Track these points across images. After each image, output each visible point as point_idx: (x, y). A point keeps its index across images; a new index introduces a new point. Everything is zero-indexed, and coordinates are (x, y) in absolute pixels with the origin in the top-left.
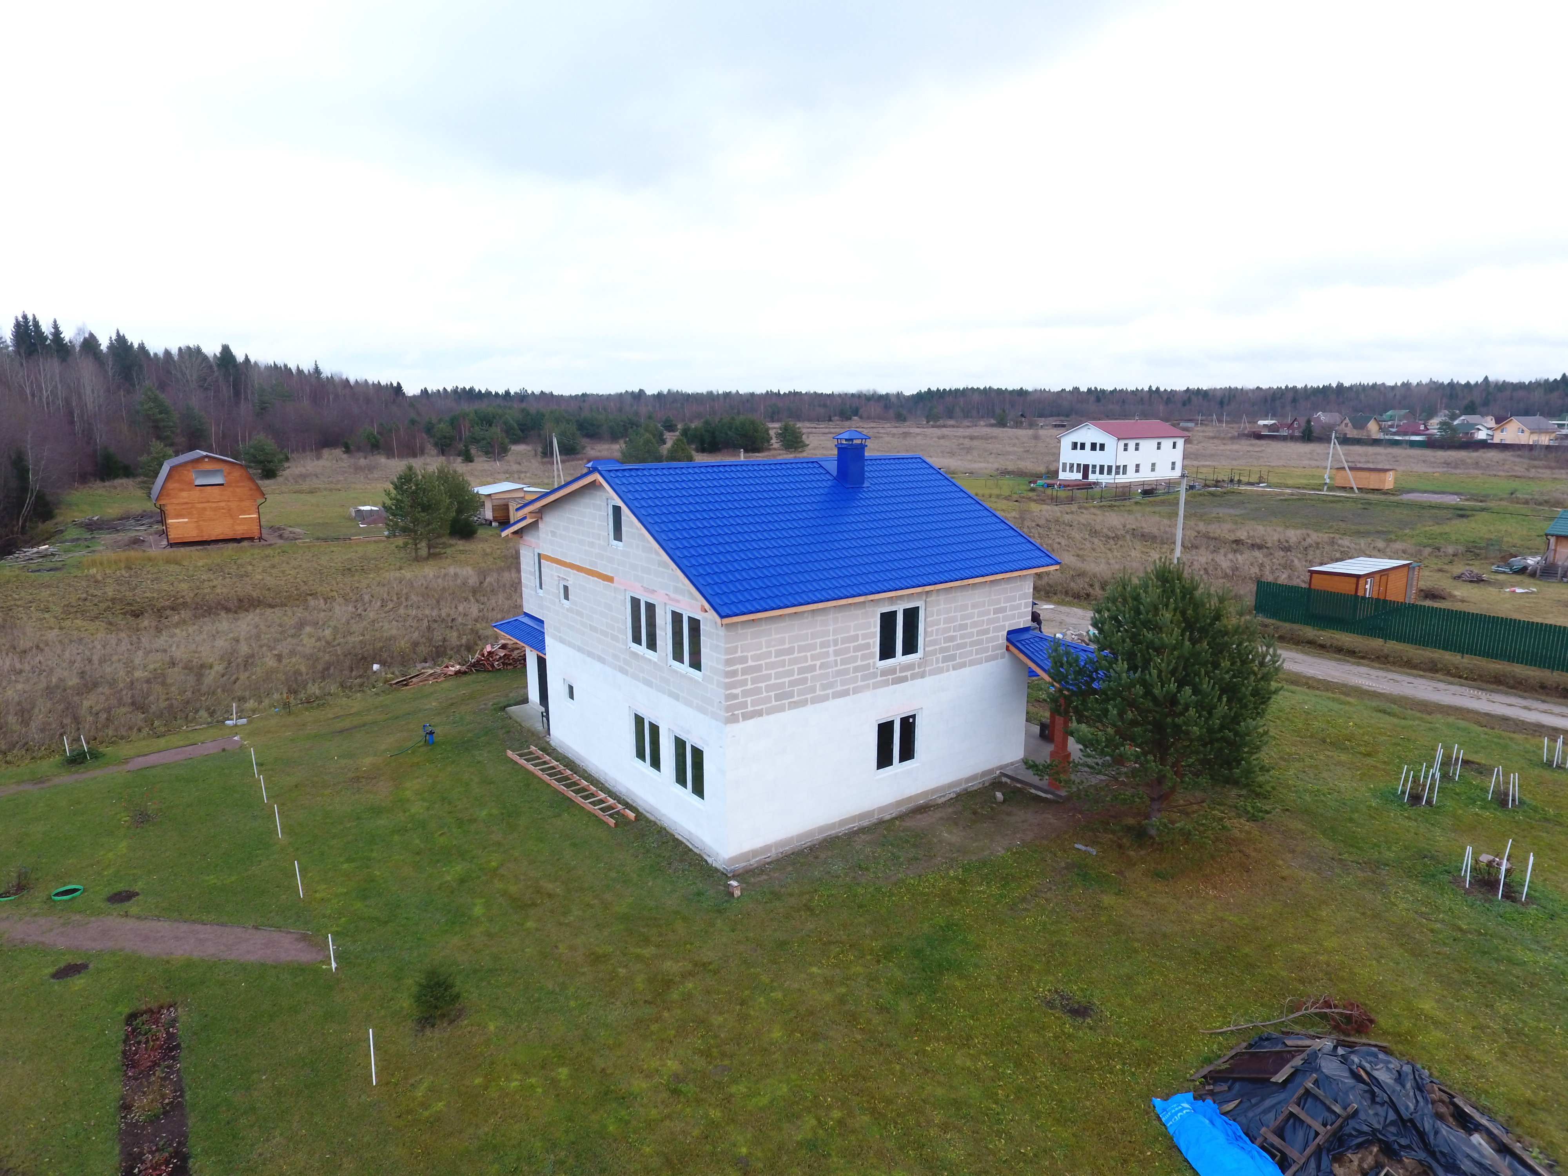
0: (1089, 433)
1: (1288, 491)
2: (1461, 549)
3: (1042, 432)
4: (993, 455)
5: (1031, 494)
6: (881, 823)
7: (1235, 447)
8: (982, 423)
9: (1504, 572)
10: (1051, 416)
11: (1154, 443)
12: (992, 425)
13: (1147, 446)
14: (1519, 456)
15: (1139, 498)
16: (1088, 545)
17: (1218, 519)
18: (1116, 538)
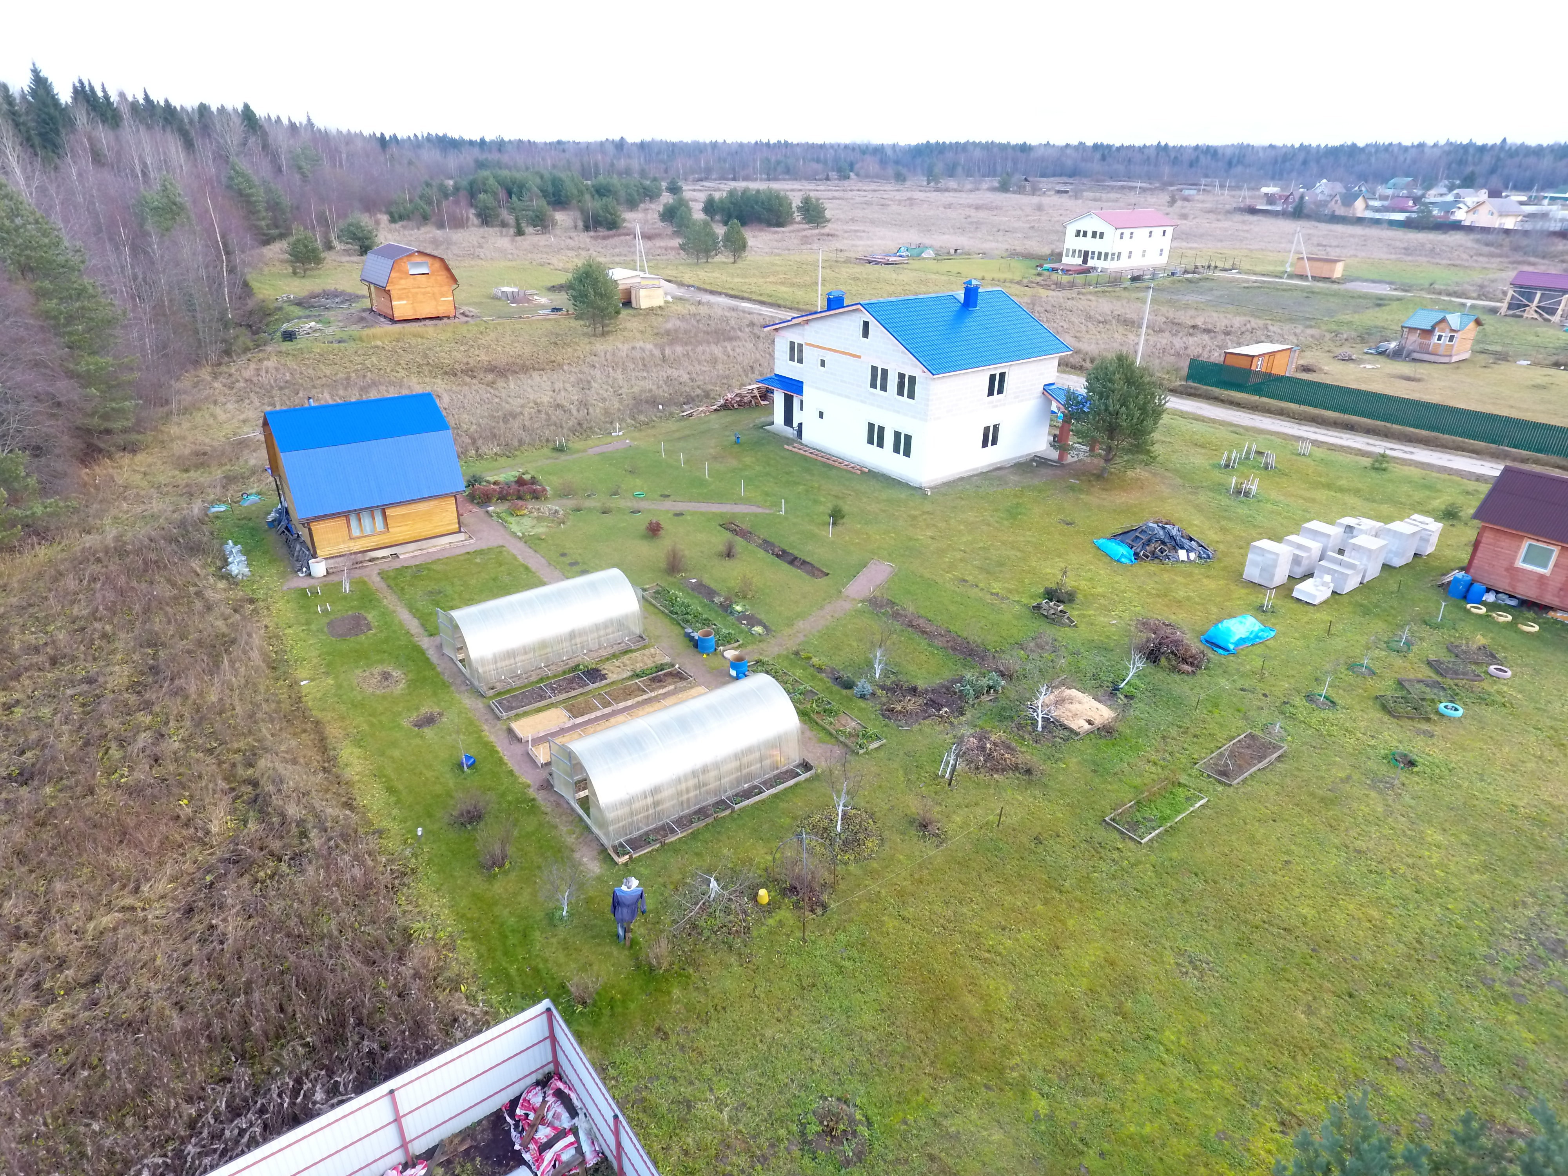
0: (1091, 222)
1: (1254, 278)
2: (1354, 334)
3: (1045, 200)
4: (1001, 233)
5: (1039, 279)
6: (982, 473)
7: (1226, 224)
8: (986, 186)
9: (1370, 353)
10: (1054, 175)
11: (1147, 231)
12: (994, 189)
13: (1141, 233)
15: (1127, 284)
16: (1084, 328)
17: (1186, 307)
18: (1105, 322)
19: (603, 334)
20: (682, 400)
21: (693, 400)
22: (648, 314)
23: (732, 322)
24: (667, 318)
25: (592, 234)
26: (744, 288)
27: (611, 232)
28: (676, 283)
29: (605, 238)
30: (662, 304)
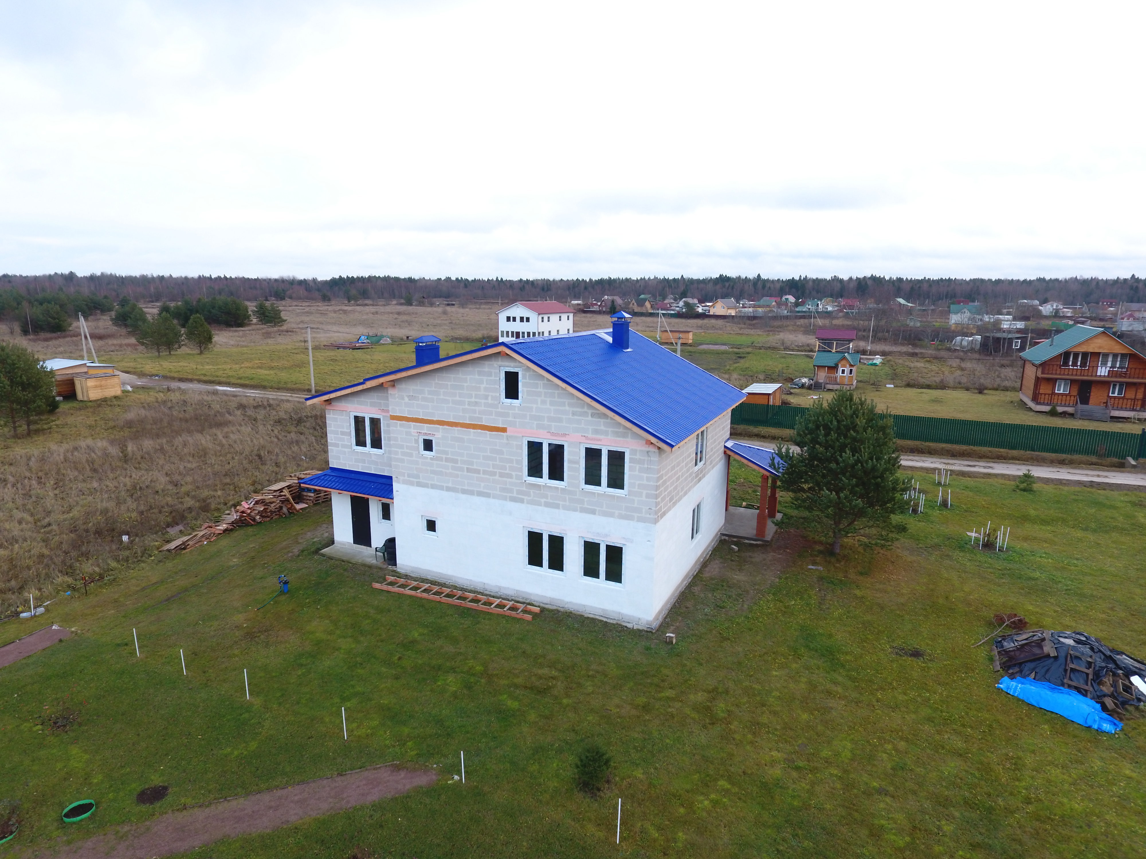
0: (518, 310)
6: (694, 577)
8: (394, 302)
9: (795, 388)
11: (557, 316)
12: (401, 304)
13: (554, 318)
14: (727, 322)
19: (29, 434)
20: (163, 518)
21: (183, 518)
22: (99, 406)
23: (216, 407)
24: (127, 409)
25: (31, 337)
26: (220, 373)
27: (54, 335)
28: (134, 373)
29: (46, 340)
30: (118, 393)
